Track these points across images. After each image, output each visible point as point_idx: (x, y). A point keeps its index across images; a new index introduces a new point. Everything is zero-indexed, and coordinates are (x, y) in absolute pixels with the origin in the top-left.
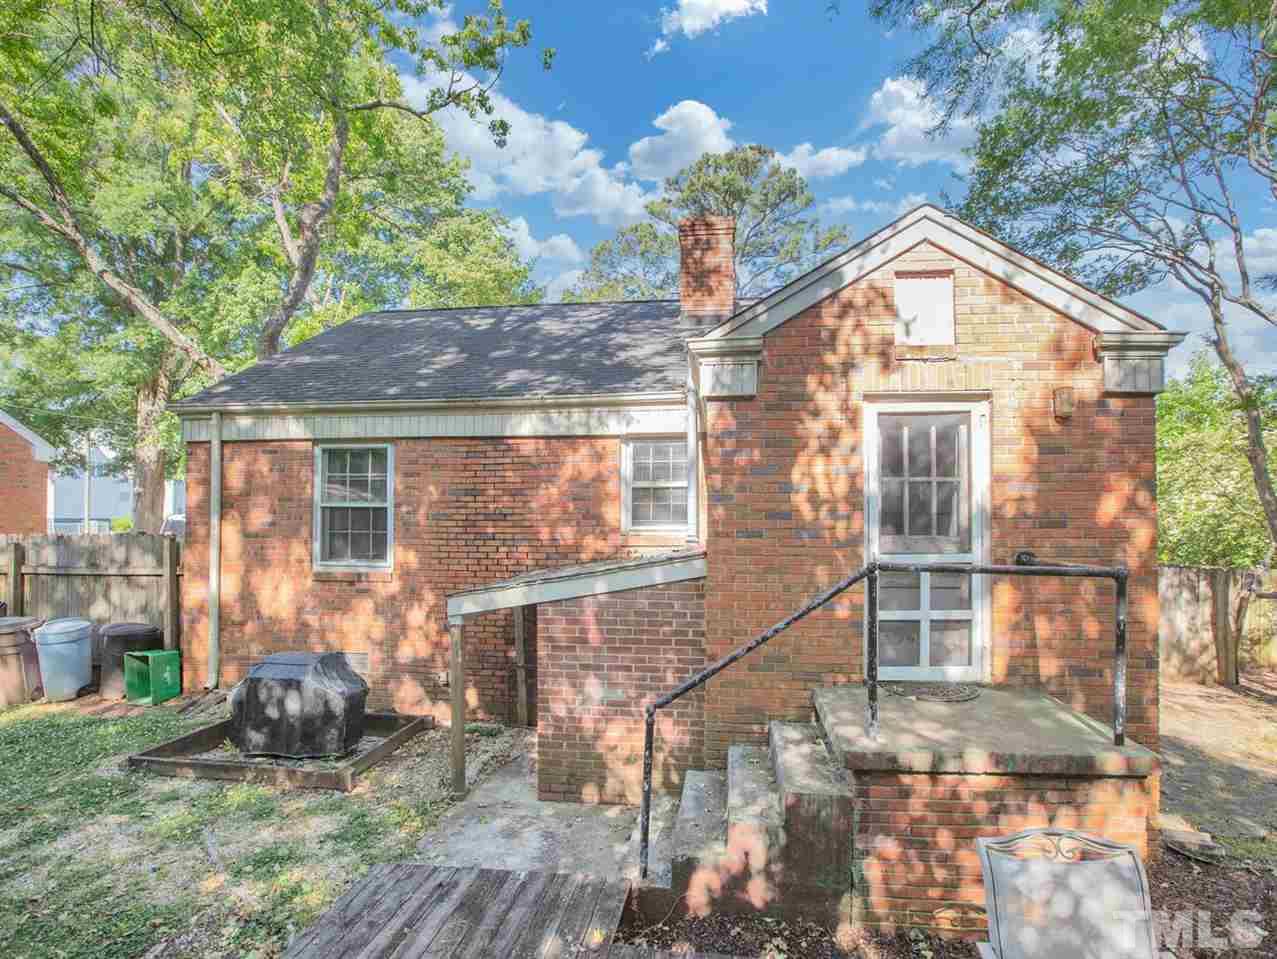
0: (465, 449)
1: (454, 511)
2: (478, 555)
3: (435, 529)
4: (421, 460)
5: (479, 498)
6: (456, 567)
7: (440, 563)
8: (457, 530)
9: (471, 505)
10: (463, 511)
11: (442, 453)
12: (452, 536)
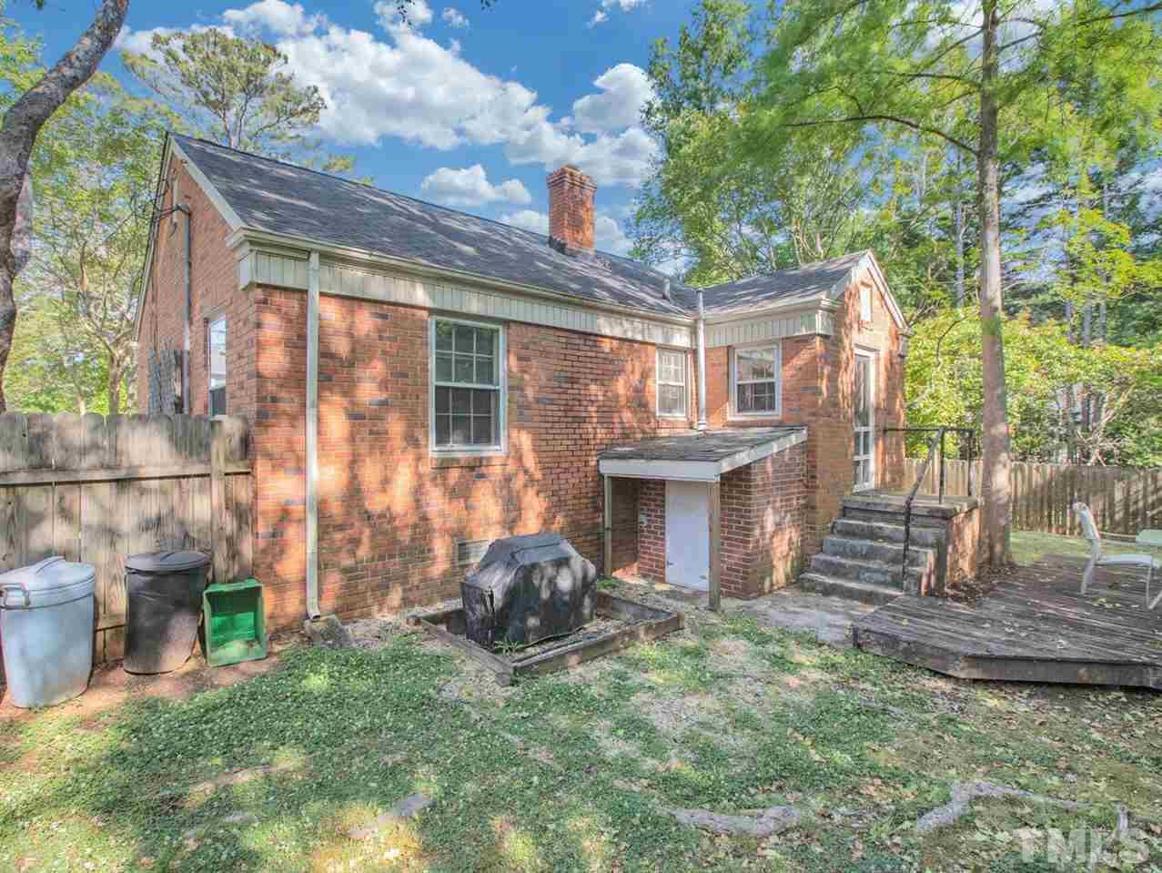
0: (564, 340)
1: (555, 396)
2: (575, 436)
3: (543, 413)
4: (532, 346)
5: (575, 386)
6: (559, 448)
7: (547, 445)
8: (560, 414)
9: (570, 391)
10: (564, 396)
11: (549, 341)
12: (556, 419)
